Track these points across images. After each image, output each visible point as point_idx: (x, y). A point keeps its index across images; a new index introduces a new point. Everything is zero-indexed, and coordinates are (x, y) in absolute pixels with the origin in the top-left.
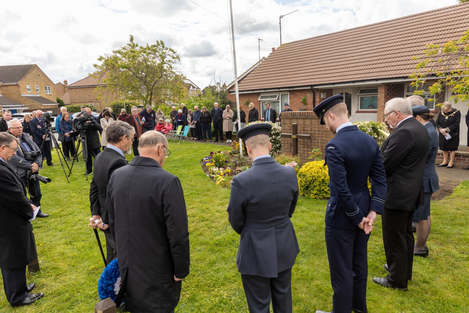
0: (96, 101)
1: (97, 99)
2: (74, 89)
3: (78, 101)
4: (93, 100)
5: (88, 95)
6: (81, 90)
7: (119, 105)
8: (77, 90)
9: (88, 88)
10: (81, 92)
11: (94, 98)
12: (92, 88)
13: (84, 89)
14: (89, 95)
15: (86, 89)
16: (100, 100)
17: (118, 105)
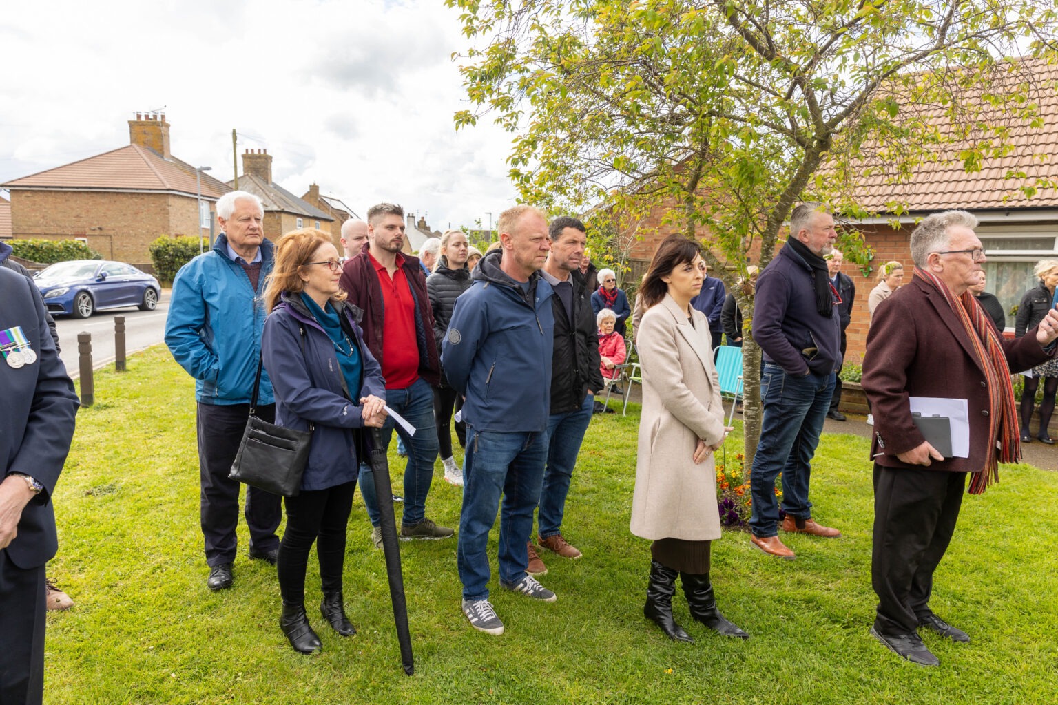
0: (98, 232)
1: (100, 229)
2: (29, 194)
3: (38, 230)
4: (87, 229)
5: (74, 213)
6: (50, 199)
7: (179, 250)
8: (37, 198)
9: (75, 195)
10: (48, 205)
11: (92, 224)
12: (86, 195)
13: (60, 195)
14: (77, 216)
15: (67, 196)
16: (111, 233)
17: (176, 250)
